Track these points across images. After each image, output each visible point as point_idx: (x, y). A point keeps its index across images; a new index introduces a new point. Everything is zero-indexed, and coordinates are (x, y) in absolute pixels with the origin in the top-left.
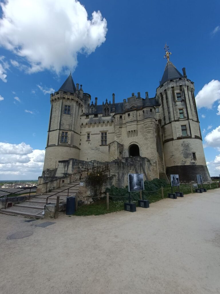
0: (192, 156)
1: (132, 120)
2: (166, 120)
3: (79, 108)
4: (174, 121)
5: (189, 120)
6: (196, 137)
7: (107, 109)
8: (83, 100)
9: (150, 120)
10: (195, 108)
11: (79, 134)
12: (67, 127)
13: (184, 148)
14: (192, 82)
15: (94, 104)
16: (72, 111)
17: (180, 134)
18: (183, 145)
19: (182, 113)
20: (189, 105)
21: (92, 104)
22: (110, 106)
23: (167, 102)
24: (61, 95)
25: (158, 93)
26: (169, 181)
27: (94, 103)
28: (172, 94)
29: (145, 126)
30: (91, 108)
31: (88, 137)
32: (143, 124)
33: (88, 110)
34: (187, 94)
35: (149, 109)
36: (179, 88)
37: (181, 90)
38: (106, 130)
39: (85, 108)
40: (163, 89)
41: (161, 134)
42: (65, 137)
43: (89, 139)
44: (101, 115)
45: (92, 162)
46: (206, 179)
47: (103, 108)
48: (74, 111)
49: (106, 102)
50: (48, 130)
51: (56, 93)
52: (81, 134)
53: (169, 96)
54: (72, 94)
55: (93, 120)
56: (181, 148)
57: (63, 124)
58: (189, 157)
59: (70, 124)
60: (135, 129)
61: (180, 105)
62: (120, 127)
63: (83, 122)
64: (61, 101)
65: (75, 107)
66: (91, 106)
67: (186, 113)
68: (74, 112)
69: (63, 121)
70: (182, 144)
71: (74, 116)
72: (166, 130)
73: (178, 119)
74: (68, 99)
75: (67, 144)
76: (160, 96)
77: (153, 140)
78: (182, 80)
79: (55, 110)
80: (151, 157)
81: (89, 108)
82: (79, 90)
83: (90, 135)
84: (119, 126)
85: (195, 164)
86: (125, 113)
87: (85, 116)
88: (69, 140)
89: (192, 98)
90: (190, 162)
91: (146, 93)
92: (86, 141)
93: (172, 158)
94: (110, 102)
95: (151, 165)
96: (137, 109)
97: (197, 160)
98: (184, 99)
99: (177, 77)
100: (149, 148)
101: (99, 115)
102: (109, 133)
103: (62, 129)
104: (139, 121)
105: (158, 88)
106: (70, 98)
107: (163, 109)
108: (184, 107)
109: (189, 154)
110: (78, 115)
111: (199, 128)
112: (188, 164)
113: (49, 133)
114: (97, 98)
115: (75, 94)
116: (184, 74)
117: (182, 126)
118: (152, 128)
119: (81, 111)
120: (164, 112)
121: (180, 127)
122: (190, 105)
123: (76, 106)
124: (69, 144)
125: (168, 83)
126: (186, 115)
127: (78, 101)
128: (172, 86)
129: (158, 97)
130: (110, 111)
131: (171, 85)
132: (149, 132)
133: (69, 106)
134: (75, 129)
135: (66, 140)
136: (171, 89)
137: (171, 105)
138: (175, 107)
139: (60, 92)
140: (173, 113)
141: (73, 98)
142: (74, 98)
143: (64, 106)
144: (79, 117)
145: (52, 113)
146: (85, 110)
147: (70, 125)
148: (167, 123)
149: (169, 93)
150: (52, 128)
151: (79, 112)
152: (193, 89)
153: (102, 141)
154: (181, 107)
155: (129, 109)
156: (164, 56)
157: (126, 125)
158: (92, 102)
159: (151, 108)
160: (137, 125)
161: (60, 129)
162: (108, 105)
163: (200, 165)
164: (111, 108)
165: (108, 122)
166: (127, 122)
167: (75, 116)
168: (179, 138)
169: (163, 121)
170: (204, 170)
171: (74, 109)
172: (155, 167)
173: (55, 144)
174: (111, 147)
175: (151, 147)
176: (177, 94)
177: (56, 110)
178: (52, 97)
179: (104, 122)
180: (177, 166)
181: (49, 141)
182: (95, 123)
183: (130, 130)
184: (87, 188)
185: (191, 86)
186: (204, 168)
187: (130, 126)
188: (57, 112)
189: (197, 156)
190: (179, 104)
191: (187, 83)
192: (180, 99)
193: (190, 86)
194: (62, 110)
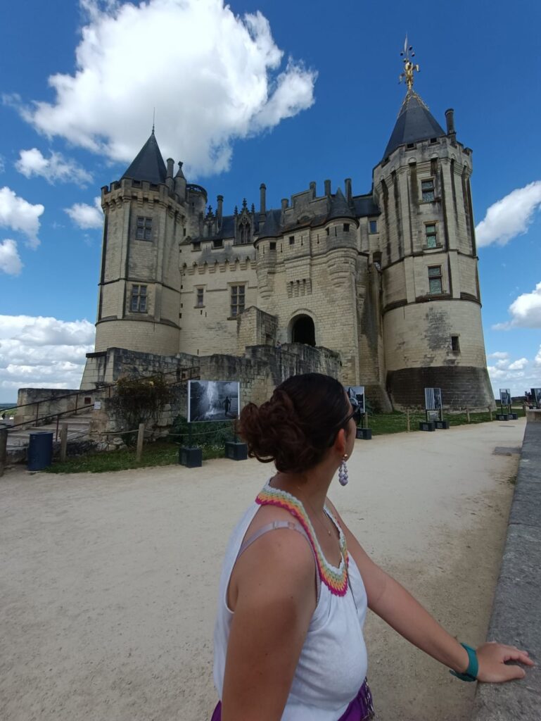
0: (449, 344)
1: (300, 254)
2: (392, 254)
3: (175, 224)
4: (410, 256)
5: (450, 253)
6: (465, 297)
7: (244, 227)
8: (185, 203)
9: (343, 253)
10: (469, 220)
11: (179, 291)
12: (145, 274)
13: (430, 325)
14: (466, 149)
15: (214, 213)
16: (157, 232)
17: (424, 288)
18: (430, 317)
19: (434, 234)
20: (453, 211)
21: (210, 214)
22: (253, 217)
23: (397, 205)
24: (126, 191)
25: (377, 181)
26: (390, 406)
27: (214, 211)
28: (410, 183)
29: (331, 268)
30: (208, 222)
31: (200, 298)
32: (324, 263)
33: (198, 228)
34: (450, 181)
35: (340, 224)
36: (430, 165)
37: (434, 171)
38: (244, 280)
39: (192, 225)
40: (388, 168)
41: (376, 288)
42: (141, 297)
43: (200, 304)
44: (231, 242)
45: (178, 357)
46: (478, 401)
47: (236, 223)
48: (162, 231)
49: (243, 207)
50: (99, 282)
51: (113, 185)
52: (182, 291)
53: (401, 188)
54: (154, 187)
55: (210, 256)
56: (425, 325)
57: (135, 265)
58: (442, 346)
59: (152, 265)
60: (307, 276)
61: (430, 212)
62: (269, 273)
63: (186, 261)
64: (127, 205)
65: (163, 221)
66: (206, 219)
67: (443, 235)
68: (162, 235)
69: (135, 258)
70: (427, 316)
71: (161, 244)
72: (390, 279)
73: (420, 250)
74: (146, 200)
75: (147, 315)
76: (381, 190)
77: (347, 303)
78: (439, 143)
79: (114, 229)
80: (342, 346)
81: (201, 223)
82: (174, 176)
83: (205, 294)
84: (267, 270)
85: (456, 364)
86: (281, 236)
87: (190, 244)
88: (150, 306)
89: (462, 195)
90: (442, 360)
91: (346, 181)
92: (195, 308)
93: (402, 351)
94: (253, 206)
95: (341, 365)
96: (312, 226)
97: (462, 355)
98: (440, 196)
99: (426, 135)
100: (339, 324)
101: (226, 243)
102: (249, 288)
103: (132, 278)
104: (316, 255)
105: (377, 166)
106: (151, 198)
107: (387, 224)
108: (439, 218)
109: (442, 338)
110: (173, 243)
111: (474, 274)
112: (437, 363)
113: (101, 288)
114: (222, 197)
115: (162, 187)
116: (450, 126)
117: (430, 268)
118: (347, 274)
119: (182, 233)
120: (388, 233)
121: (426, 271)
122: (456, 212)
123: (166, 220)
124: (150, 316)
125: (401, 153)
126: (442, 240)
127: (170, 204)
128: (412, 161)
129: (376, 191)
130: (253, 230)
131: (407, 160)
132: (339, 285)
133: (149, 219)
134: (166, 279)
135: (143, 307)
136: (407, 171)
137: (405, 214)
138: (415, 218)
139: (123, 181)
140: (409, 235)
141: (157, 198)
142: (159, 196)
143: (134, 219)
144: (176, 248)
145: (108, 237)
146: (191, 229)
147: (152, 268)
148: (393, 261)
149: (403, 179)
150: (108, 275)
151: (175, 234)
152: (468, 168)
153: (233, 307)
154: (431, 218)
155: (292, 225)
156: (401, 77)
157: (284, 266)
158: (210, 209)
159: (347, 222)
160: (311, 265)
161: (127, 279)
162: (249, 214)
163: (469, 367)
164: (255, 223)
165: (248, 259)
166: (288, 260)
167: (164, 245)
168: (420, 300)
169: (384, 256)
170: (477, 379)
171: (162, 226)
172: (350, 372)
173: (116, 317)
174: (242, 322)
175: (344, 321)
176: (424, 182)
177: (116, 229)
178: (105, 196)
179: (237, 261)
180: (412, 369)
181: (103, 307)
182: (216, 263)
183: (294, 280)
184: (108, 415)
185: (463, 162)
186: (478, 375)
187: (295, 269)
188: (119, 234)
189: (462, 343)
190: (427, 211)
191: (452, 152)
192: (431, 197)
193: (460, 158)
194: (131, 231)
